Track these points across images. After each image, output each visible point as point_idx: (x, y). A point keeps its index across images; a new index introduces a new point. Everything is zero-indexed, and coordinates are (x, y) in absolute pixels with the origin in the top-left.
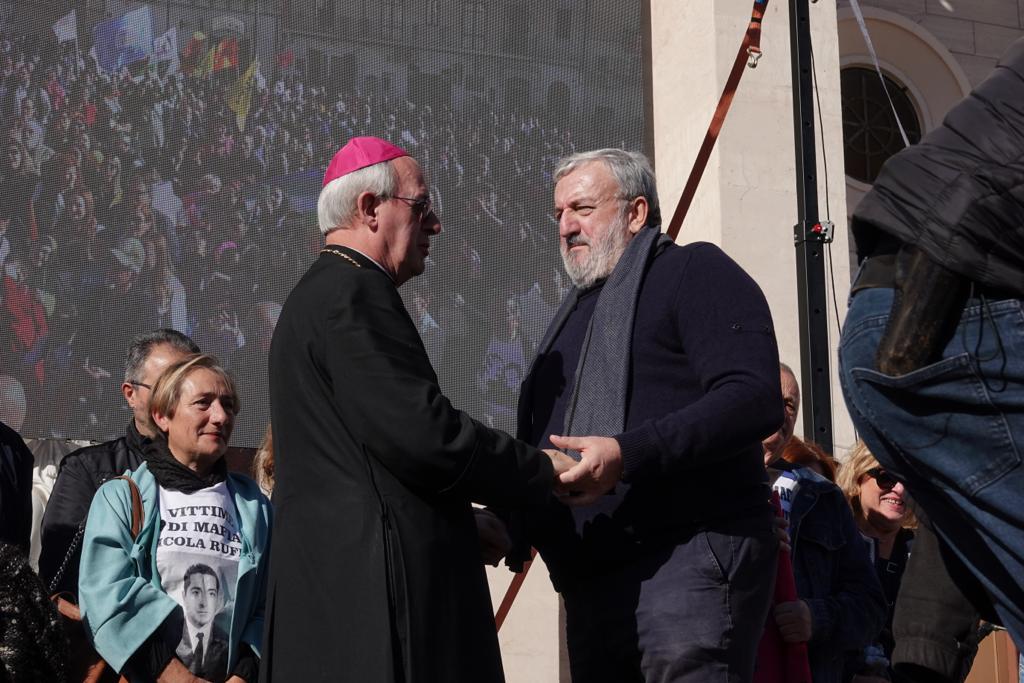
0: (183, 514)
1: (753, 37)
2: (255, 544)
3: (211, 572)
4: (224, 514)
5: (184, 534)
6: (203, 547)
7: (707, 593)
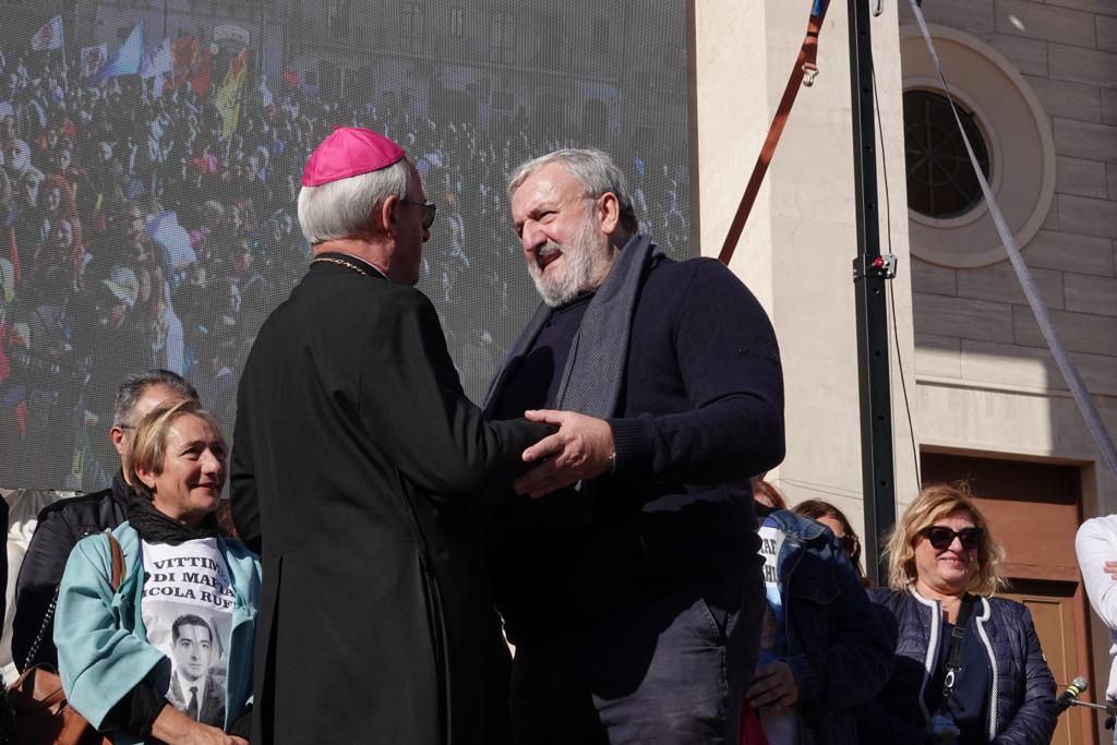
0: (170, 565)
1: (809, 52)
2: (250, 600)
3: (203, 623)
4: (215, 567)
5: (173, 585)
6: (193, 597)
7: (703, 655)
